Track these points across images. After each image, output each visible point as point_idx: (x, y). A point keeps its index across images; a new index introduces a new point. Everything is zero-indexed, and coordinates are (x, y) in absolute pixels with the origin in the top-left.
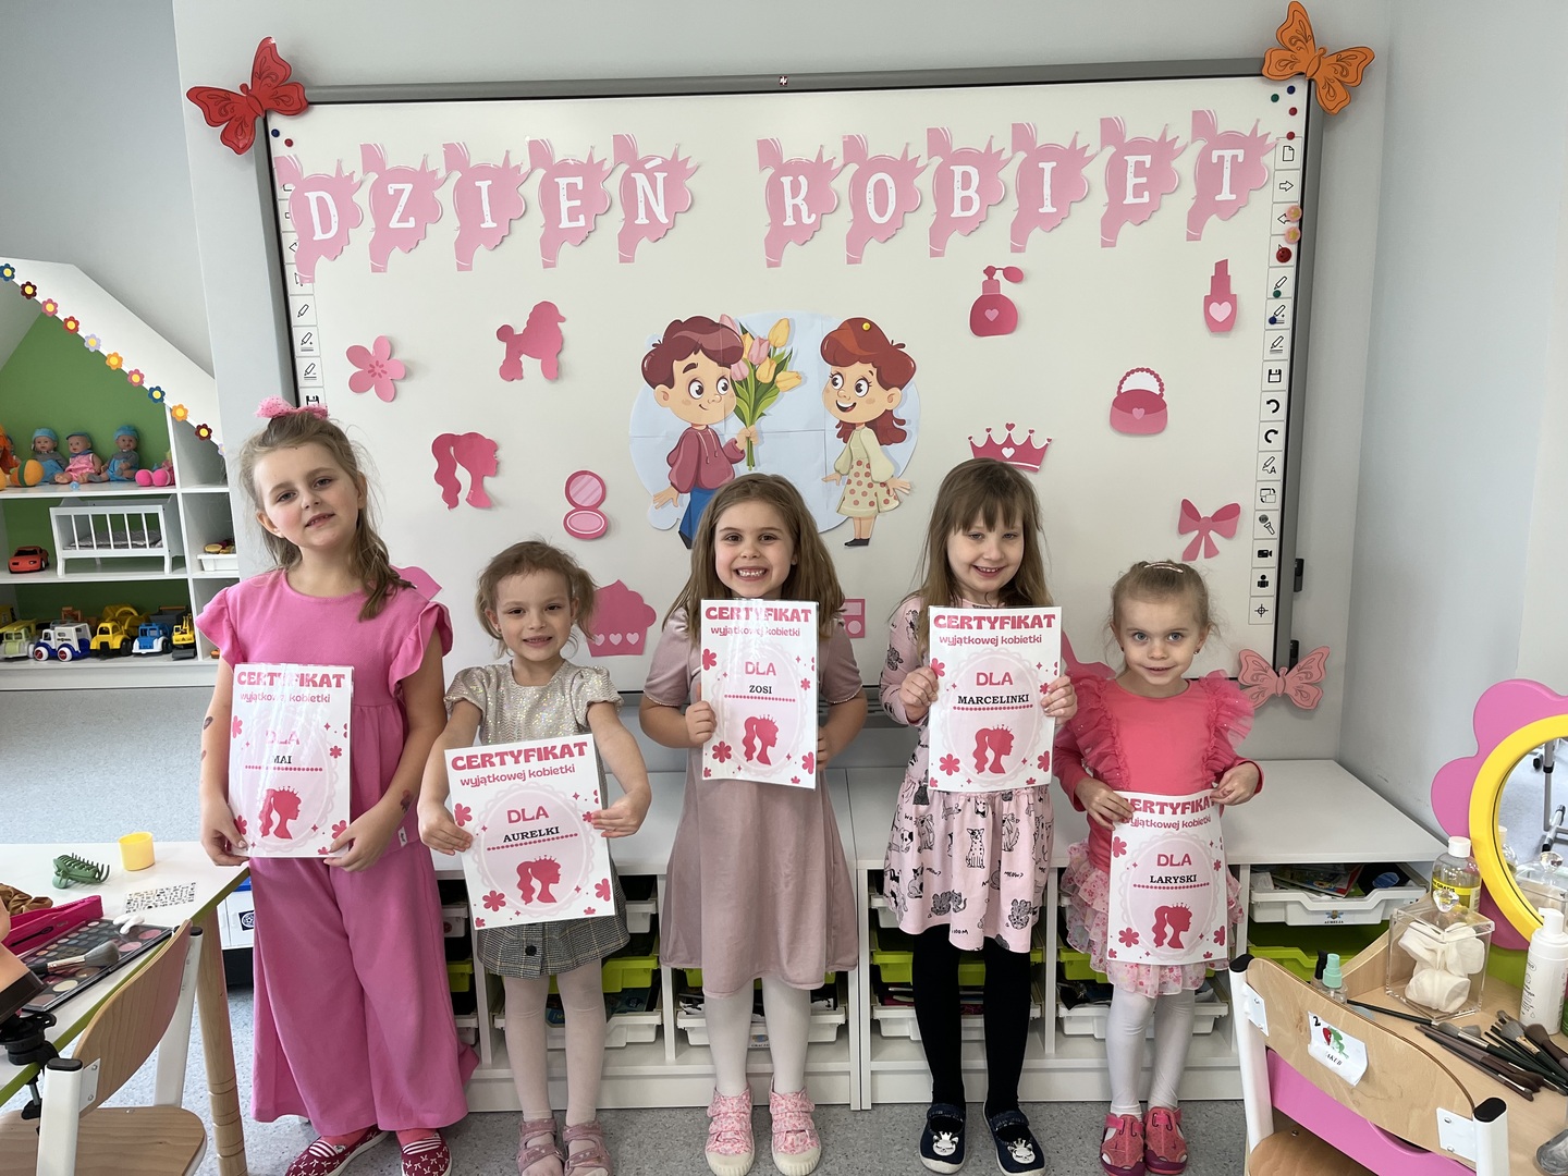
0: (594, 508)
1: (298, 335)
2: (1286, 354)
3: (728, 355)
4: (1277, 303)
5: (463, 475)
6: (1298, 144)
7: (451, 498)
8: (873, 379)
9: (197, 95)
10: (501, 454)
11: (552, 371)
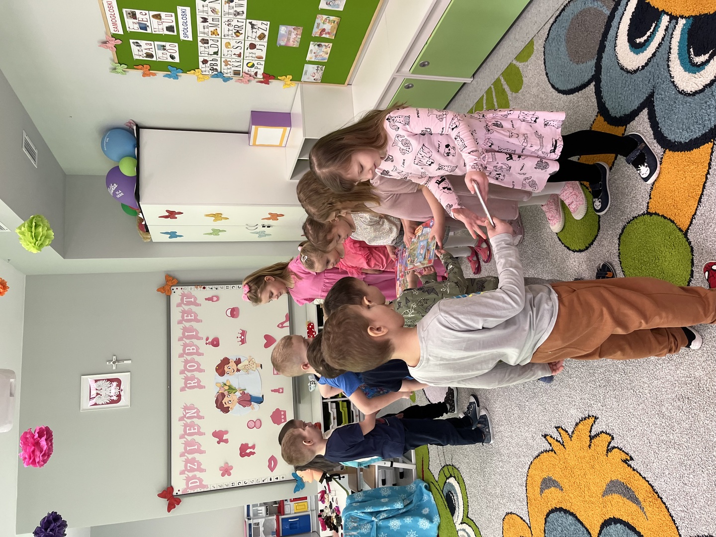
0: (255, 423)
1: (219, 488)
2: (223, 286)
3: (223, 395)
4: (213, 288)
5: (248, 451)
6: (183, 287)
7: (253, 453)
8: (228, 365)
9: (169, 510)
10: (244, 443)
11: (226, 432)
